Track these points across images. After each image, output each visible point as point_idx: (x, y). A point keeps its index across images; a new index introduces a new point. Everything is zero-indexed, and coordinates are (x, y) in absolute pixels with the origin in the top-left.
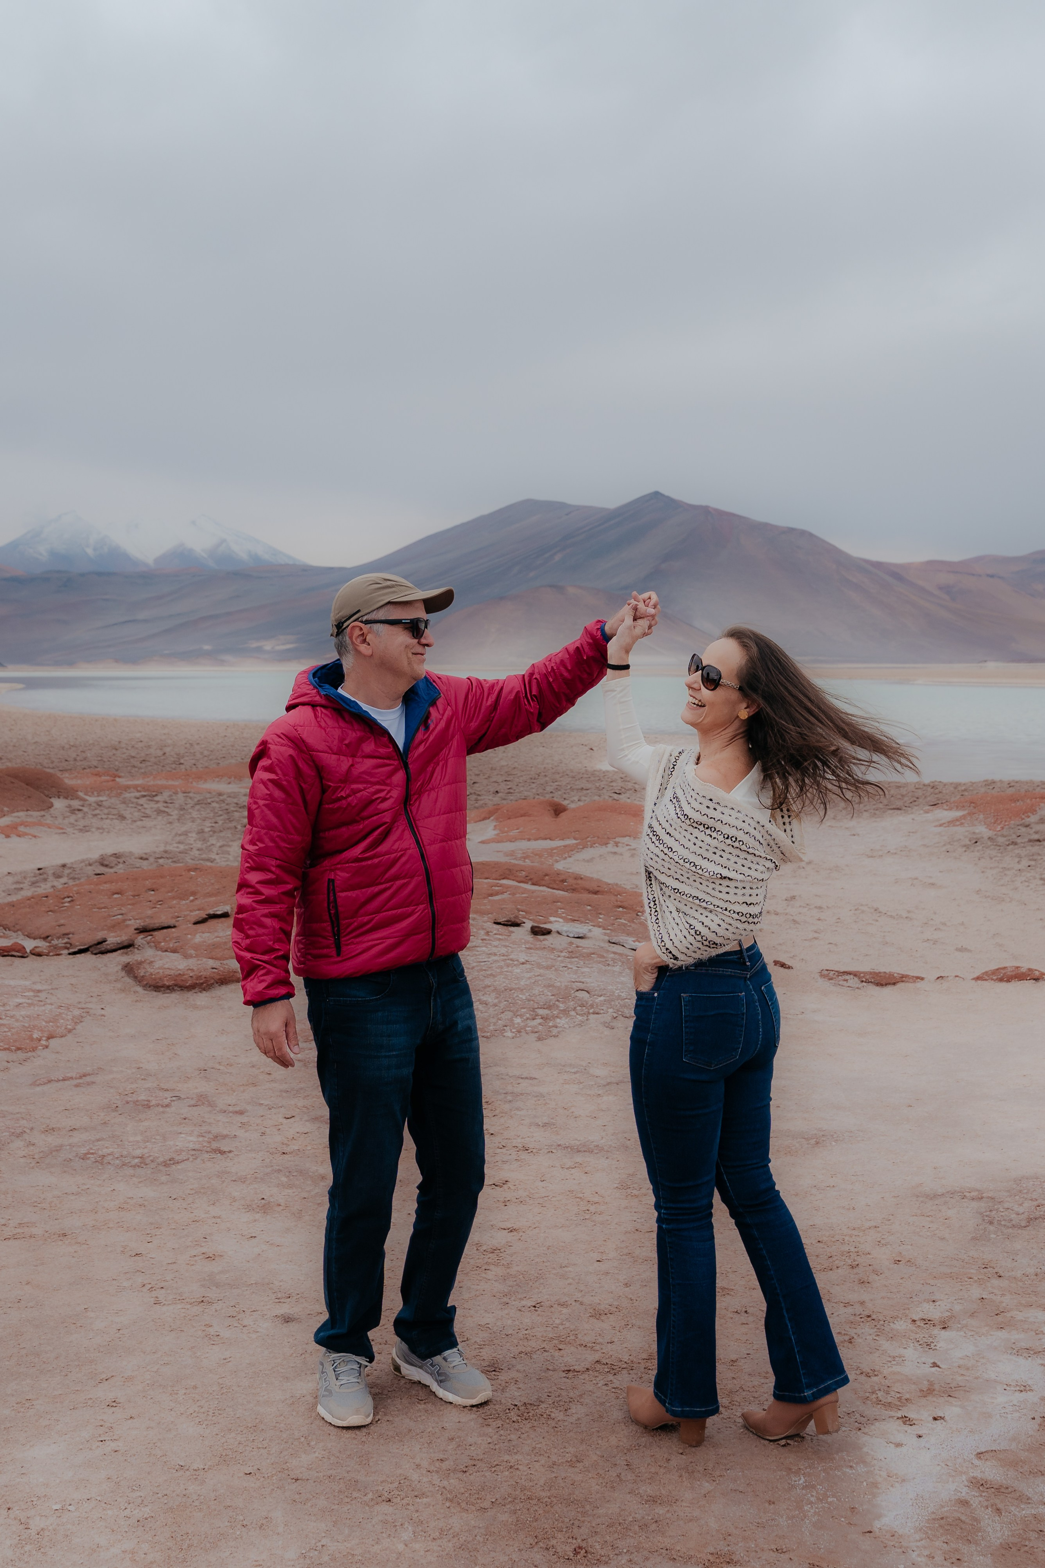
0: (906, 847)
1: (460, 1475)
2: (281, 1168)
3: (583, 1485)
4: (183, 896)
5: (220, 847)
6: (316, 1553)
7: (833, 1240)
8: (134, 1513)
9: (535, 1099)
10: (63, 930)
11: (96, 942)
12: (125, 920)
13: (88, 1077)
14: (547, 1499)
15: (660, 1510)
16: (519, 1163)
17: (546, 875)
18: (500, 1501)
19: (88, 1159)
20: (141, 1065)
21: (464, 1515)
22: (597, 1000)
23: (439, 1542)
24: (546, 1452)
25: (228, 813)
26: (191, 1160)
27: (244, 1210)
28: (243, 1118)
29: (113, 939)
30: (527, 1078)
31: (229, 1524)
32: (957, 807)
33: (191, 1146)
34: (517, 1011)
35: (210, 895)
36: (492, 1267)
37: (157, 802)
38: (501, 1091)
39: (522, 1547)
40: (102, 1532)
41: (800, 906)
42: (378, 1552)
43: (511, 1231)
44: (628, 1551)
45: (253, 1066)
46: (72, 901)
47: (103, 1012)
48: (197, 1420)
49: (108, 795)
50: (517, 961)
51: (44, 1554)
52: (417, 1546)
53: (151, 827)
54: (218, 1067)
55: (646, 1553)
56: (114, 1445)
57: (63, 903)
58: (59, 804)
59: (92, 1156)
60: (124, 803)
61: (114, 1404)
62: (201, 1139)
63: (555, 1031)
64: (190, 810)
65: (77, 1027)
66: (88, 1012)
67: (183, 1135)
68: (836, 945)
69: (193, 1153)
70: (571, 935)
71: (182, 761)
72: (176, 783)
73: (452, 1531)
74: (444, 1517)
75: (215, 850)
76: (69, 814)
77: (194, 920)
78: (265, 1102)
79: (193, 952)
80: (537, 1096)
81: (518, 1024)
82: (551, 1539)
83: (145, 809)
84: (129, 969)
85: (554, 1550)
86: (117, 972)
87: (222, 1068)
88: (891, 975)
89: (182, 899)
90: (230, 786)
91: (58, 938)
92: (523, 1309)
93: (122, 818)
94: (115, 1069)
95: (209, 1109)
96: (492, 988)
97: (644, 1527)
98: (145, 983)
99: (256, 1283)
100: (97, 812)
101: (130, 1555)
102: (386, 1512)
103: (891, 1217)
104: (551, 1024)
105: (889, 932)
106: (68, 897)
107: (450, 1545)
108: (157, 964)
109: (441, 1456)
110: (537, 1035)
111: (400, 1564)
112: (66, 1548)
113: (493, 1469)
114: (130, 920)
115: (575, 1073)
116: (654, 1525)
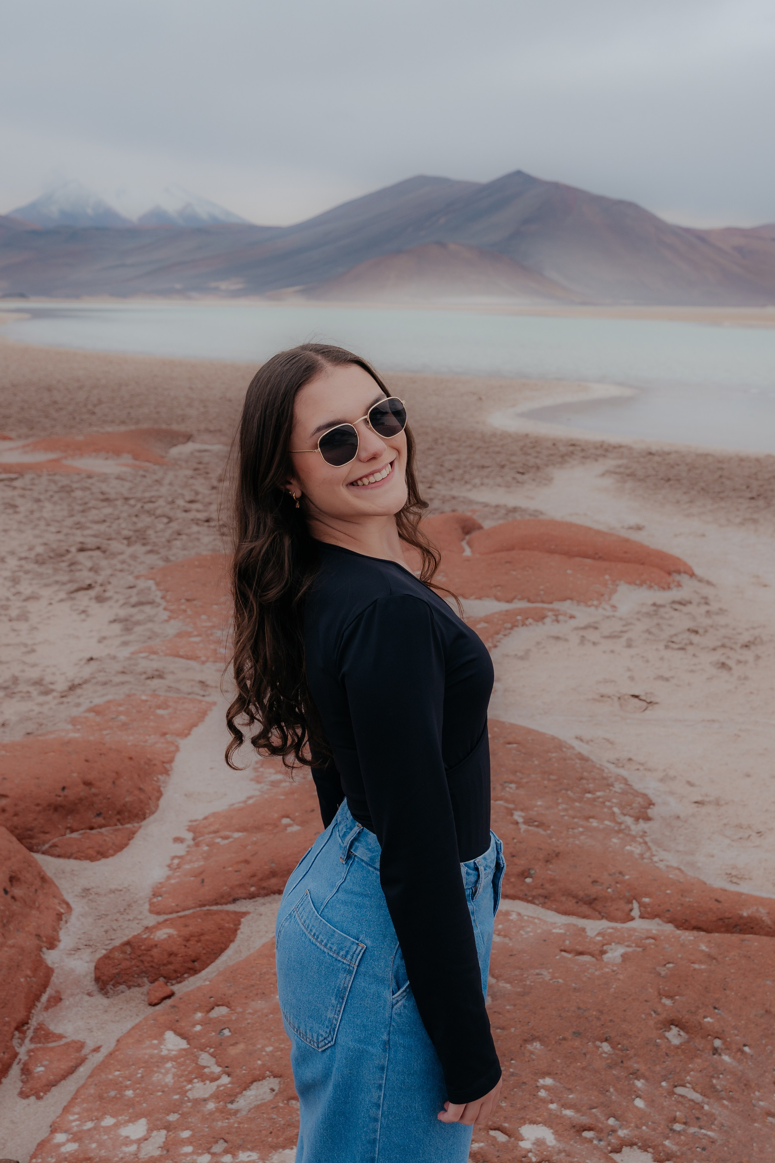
37: (15, 488)
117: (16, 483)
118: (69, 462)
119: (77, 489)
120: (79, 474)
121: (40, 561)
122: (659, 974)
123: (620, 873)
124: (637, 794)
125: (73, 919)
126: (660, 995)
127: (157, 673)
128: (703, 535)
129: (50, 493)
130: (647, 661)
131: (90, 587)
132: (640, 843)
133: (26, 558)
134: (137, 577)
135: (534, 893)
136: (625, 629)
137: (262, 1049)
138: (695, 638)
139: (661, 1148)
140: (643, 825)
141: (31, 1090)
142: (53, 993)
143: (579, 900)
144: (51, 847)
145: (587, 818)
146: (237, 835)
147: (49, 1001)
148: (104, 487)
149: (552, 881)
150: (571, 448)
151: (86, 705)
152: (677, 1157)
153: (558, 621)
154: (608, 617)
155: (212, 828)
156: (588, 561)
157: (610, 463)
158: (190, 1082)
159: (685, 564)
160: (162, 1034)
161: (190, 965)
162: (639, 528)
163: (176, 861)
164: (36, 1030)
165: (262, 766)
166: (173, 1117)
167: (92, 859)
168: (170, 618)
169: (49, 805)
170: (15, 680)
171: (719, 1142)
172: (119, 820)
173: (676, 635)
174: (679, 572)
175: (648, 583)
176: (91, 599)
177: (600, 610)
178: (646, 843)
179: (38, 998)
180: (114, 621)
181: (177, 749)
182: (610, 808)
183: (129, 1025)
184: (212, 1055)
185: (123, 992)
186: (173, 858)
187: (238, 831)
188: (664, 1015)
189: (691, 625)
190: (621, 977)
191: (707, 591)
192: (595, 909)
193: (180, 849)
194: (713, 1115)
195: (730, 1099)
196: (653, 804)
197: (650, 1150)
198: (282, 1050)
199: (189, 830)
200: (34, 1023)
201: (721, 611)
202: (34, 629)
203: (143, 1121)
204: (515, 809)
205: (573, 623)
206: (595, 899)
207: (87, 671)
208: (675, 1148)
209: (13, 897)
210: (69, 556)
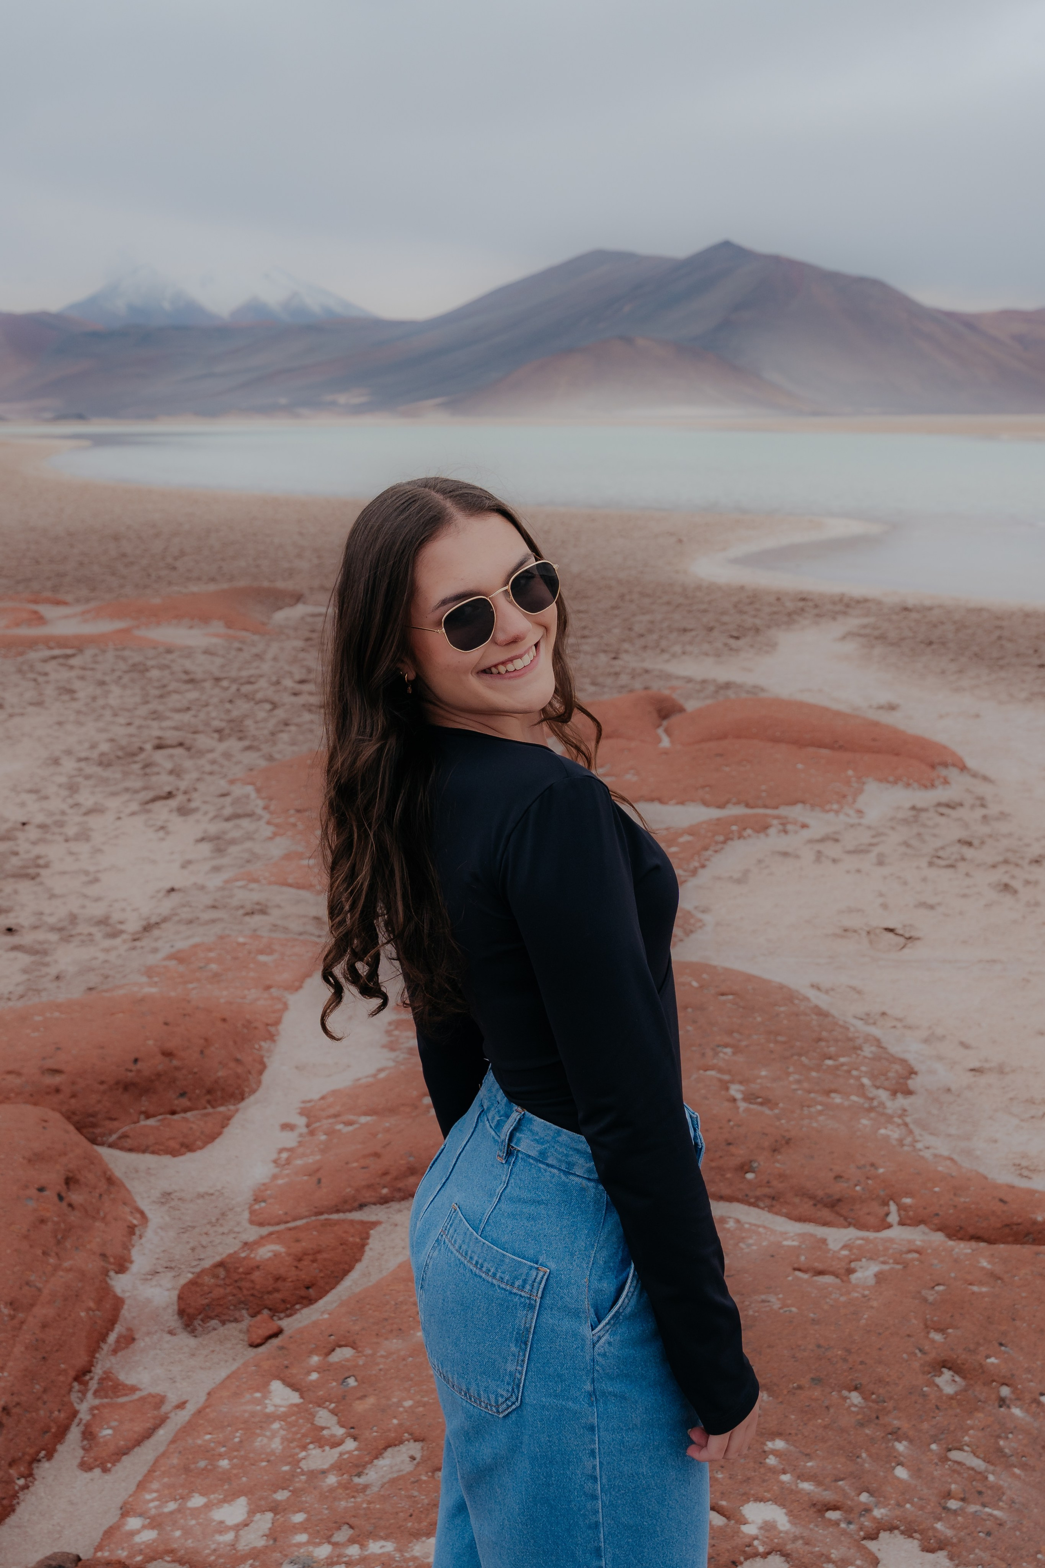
117: (73, 662)
118: (142, 633)
119: (153, 667)
120: (155, 648)
121: (104, 762)
122: (925, 1300)
123: (872, 1165)
124: (894, 1059)
125: (149, 1233)
126: (927, 1327)
127: (258, 907)
128: (977, 716)
129: (118, 673)
130: (905, 883)
131: (170, 795)
132: (899, 1125)
133: (86, 759)
134: (232, 782)
135: (758, 1193)
136: (874, 841)
137: (399, 1404)
138: (968, 852)
139: (930, 1533)
140: (902, 1101)
141: (96, 1460)
142: (124, 1331)
143: (817, 1202)
144: (120, 1138)
145: (828, 1092)
146: (364, 1119)
147: (118, 1341)
148: (188, 664)
149: (782, 1177)
150: (801, 604)
151: (166, 951)
152: (953, 1545)
153: (785, 832)
154: (852, 826)
155: (332, 1111)
156: (824, 752)
157: (853, 622)
158: (304, 1448)
159: (953, 754)
160: (267, 1384)
161: (303, 1292)
162: (892, 708)
163: (285, 1155)
164: (101, 1380)
165: (396, 1028)
166: (281, 1496)
167: (174, 1153)
168: (275, 834)
169: (117, 1083)
170: (73, 918)
171: (1009, 1525)
172: (209, 1102)
173: (942, 848)
174: (945, 765)
175: (905, 779)
176: (171, 811)
177: (842, 817)
178: (906, 1125)
179: (103, 1338)
180: (202, 839)
181: (286, 1007)
182: (858, 1078)
183: (223, 1373)
184: (333, 1412)
185: (215, 1329)
186: (281, 1151)
187: (366, 1114)
188: (933, 1355)
189: (963, 834)
190: (875, 1304)
191: (982, 789)
192: (839, 1214)
193: (290, 1139)
194: (1000, 1488)
195: (1024, 1466)
196: (916, 1073)
197: (917, 1535)
198: (424, 1405)
199: (301, 1114)
200: (98, 1371)
201: (1003, 816)
202: (97, 851)
203: (242, 1501)
204: (732, 1082)
205: (806, 834)
206: (839, 1200)
207: (167, 906)
208: (949, 1533)
209: (70, 1205)
210: (143, 756)
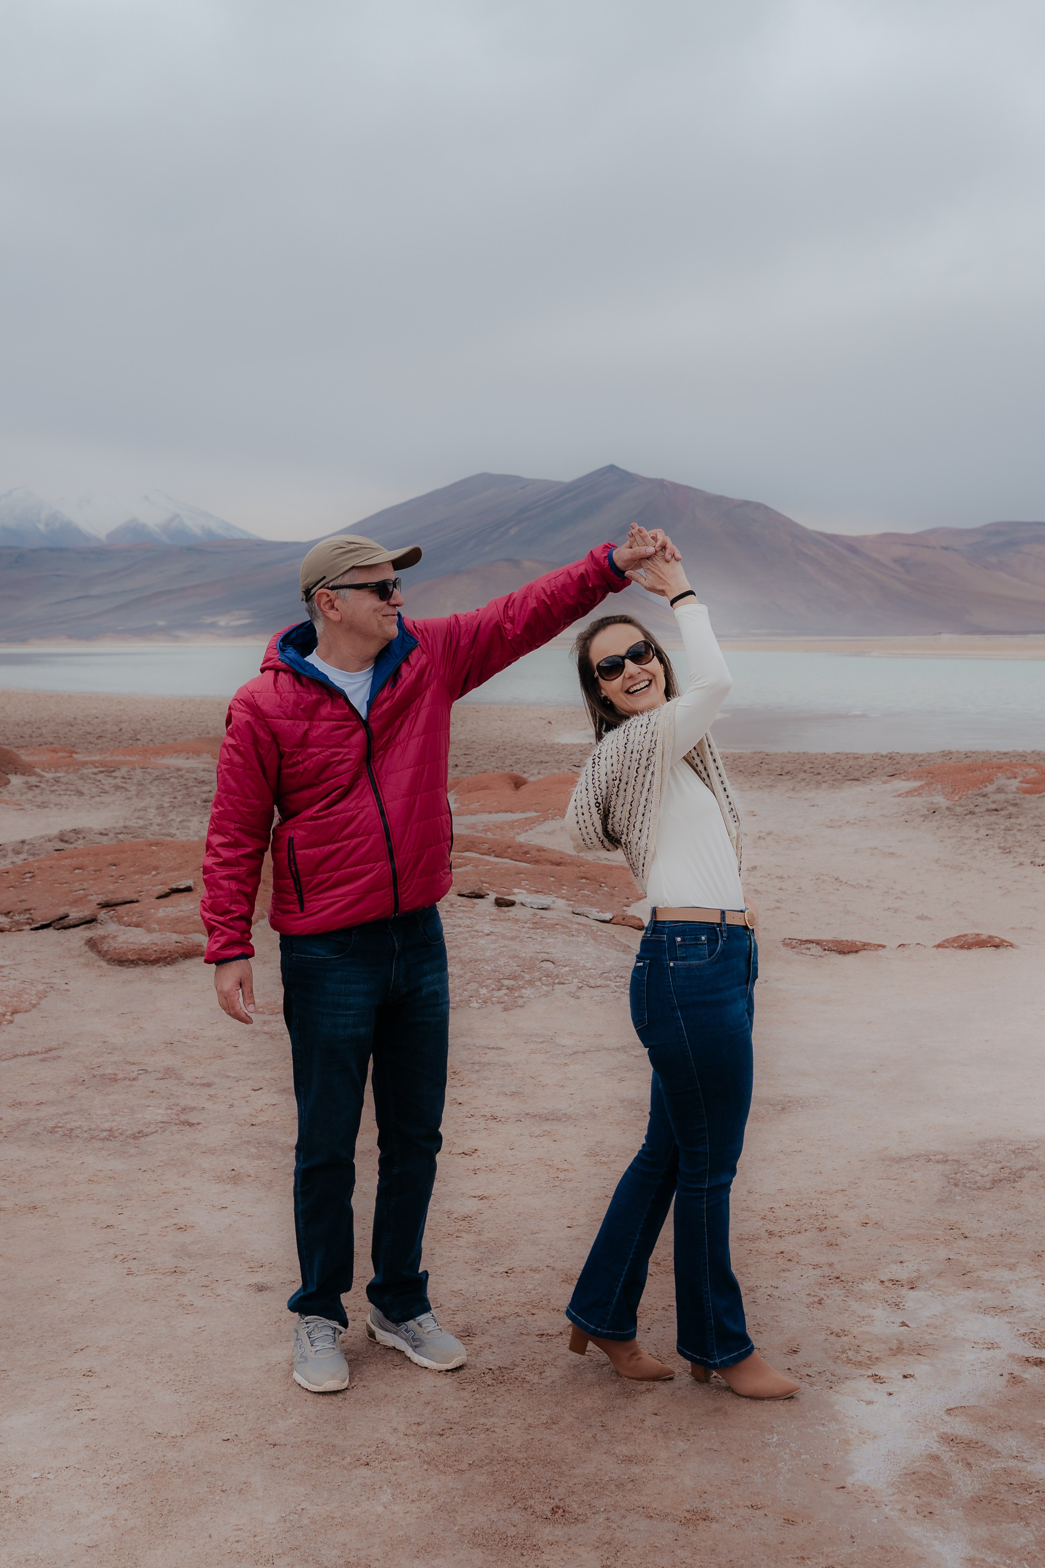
0: (865, 817)
1: (437, 1438)
2: (250, 1140)
3: (559, 1446)
4: (144, 871)
5: (180, 822)
6: (296, 1516)
7: (801, 1203)
8: (113, 1480)
9: (503, 1068)
10: (25, 906)
11: (58, 918)
12: (87, 896)
13: (54, 1051)
14: (523, 1461)
15: (636, 1470)
16: (488, 1132)
17: (510, 847)
18: (477, 1462)
19: (57, 1132)
20: (107, 1039)
21: (442, 1477)
22: (562, 971)
23: (418, 1504)
24: (522, 1415)
25: (187, 788)
26: (159, 1132)
27: (214, 1182)
28: (212, 1091)
29: (75, 914)
30: (493, 1048)
31: (209, 1489)
32: (915, 777)
33: (160, 1118)
34: (483, 982)
35: (173, 869)
36: (463, 1234)
37: (115, 777)
38: (468, 1061)
39: (500, 1507)
40: (81, 1499)
41: (762, 876)
42: (358, 1514)
43: (482, 1199)
44: (605, 1510)
45: (220, 1039)
46: (33, 876)
47: (67, 987)
48: (174, 1388)
49: (66, 771)
50: (482, 932)
51: (24, 1521)
52: (396, 1508)
53: (109, 803)
54: (184, 1040)
55: (623, 1511)
56: (91, 1414)
57: (24, 879)
58: (16, 781)
59: (60, 1129)
60: (82, 778)
61: (89, 1374)
62: (169, 1111)
63: (520, 1002)
64: (149, 786)
65: (41, 1002)
66: (52, 987)
67: (151, 1108)
68: (798, 914)
69: (162, 1125)
70: (536, 907)
71: (139, 737)
72: (134, 759)
73: (430, 1493)
74: (422, 1480)
75: (175, 825)
76: (27, 790)
77: (156, 895)
78: (233, 1075)
79: (156, 926)
80: (504, 1066)
81: (484, 994)
82: (529, 1499)
83: (103, 784)
84: (92, 944)
85: (532, 1510)
86: (81, 946)
87: (188, 1041)
88: (853, 943)
89: (143, 873)
90: (188, 761)
91: (20, 914)
92: (495, 1275)
93: (80, 794)
94: (80, 1043)
95: (177, 1081)
96: (457, 959)
97: (620, 1486)
98: (109, 957)
99: (228, 1253)
100: (55, 788)
101: (111, 1522)
102: (364, 1475)
103: (858, 1181)
104: (516, 995)
105: (850, 901)
106: (29, 873)
107: (429, 1506)
108: (121, 939)
109: (418, 1420)
110: (502, 1005)
111: (379, 1526)
112: (46, 1516)
113: (470, 1432)
114: (92, 895)
115: (541, 1043)
116: (631, 1484)
117: (114, 774)
119: (171, 777)
120: (168, 768)
